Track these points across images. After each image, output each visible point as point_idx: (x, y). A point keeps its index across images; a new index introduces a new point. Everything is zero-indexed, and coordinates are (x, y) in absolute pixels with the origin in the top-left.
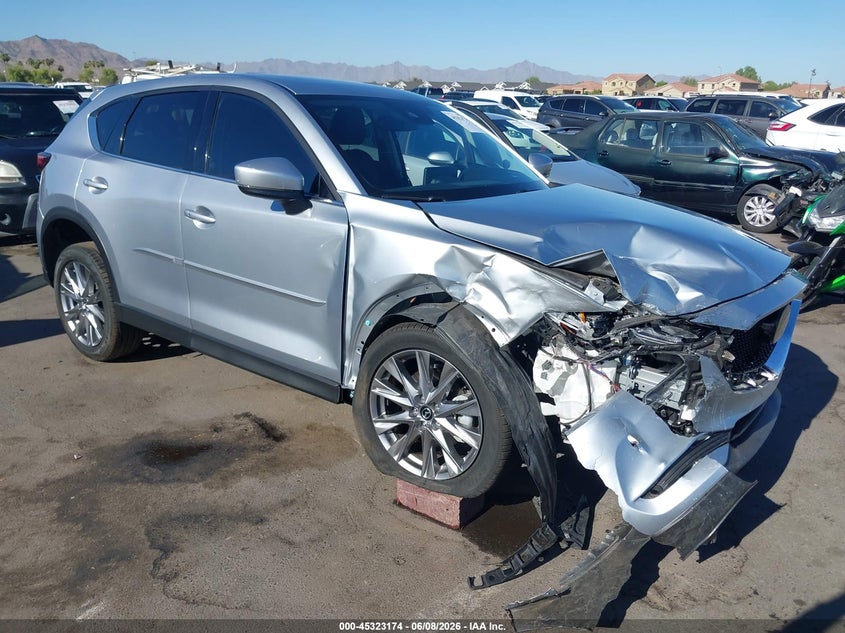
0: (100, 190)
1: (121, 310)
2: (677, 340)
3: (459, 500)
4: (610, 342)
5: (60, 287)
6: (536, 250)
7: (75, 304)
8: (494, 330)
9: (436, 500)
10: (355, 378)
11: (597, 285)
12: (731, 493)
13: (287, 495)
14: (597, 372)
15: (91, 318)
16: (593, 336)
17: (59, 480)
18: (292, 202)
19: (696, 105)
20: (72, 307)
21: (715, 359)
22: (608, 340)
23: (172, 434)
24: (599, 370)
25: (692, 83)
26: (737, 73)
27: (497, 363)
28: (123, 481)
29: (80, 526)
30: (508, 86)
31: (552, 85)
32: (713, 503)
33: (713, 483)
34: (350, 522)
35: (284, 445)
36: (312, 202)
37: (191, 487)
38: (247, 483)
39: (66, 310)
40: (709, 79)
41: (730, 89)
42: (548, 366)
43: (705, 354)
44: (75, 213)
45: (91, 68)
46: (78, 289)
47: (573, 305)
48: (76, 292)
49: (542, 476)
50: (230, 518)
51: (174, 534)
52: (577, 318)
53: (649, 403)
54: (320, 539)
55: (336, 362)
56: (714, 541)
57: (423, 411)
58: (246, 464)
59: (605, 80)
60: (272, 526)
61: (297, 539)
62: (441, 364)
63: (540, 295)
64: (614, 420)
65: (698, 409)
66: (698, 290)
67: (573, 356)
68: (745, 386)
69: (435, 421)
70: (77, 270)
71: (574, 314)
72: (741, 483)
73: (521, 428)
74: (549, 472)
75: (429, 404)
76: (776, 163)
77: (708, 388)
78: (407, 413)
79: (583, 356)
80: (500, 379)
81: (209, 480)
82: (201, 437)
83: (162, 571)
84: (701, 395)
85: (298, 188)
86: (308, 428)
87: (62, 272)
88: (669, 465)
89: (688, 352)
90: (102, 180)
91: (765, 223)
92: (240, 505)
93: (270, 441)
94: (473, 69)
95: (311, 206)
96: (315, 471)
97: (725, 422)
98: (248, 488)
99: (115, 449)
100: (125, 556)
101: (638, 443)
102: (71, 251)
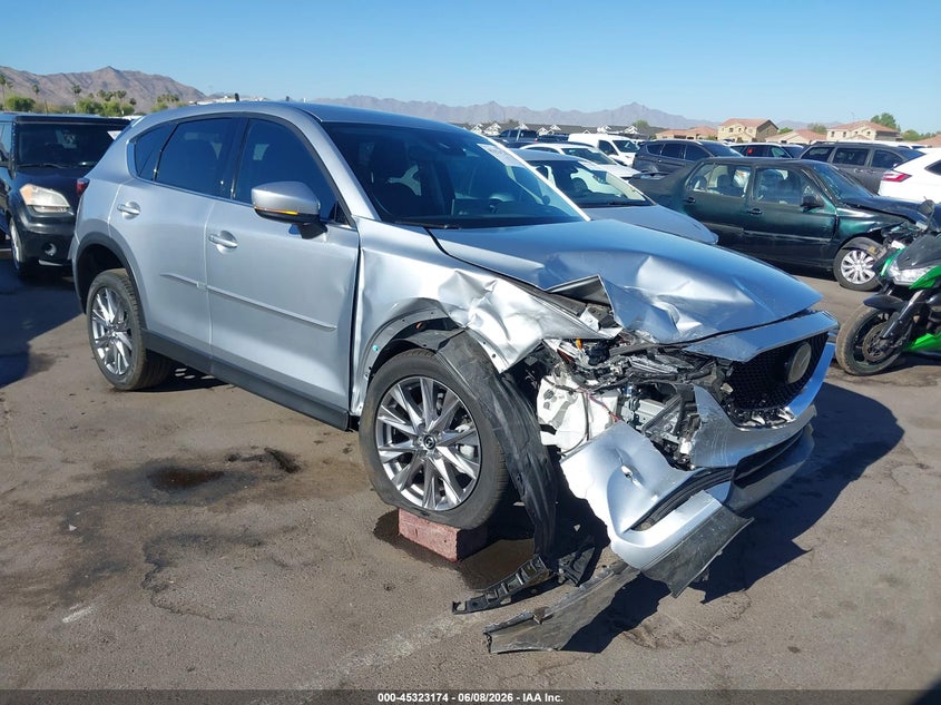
0: (133, 215)
1: (148, 336)
2: (673, 370)
3: (456, 531)
4: (610, 371)
5: (92, 314)
6: (536, 275)
7: (106, 331)
8: (494, 356)
9: (435, 531)
10: (362, 404)
11: (593, 312)
12: (724, 527)
13: (290, 522)
14: (597, 402)
15: (119, 346)
16: (590, 364)
17: (67, 498)
18: (308, 226)
19: (812, 153)
20: (103, 334)
21: (712, 390)
22: (607, 370)
23: (185, 460)
24: (599, 399)
25: (822, 130)
26: (872, 121)
27: (496, 391)
28: (130, 501)
29: (81, 539)
30: (612, 129)
31: (661, 130)
32: (705, 538)
33: (705, 517)
34: (348, 550)
35: (296, 476)
36: (327, 226)
37: (196, 510)
38: (252, 509)
39: (96, 336)
40: (840, 127)
41: (863, 138)
42: (550, 394)
43: (701, 385)
44: (108, 237)
45: (165, 102)
46: (109, 315)
47: (569, 331)
48: (107, 319)
49: (537, 507)
50: (228, 540)
51: (171, 551)
52: (574, 345)
53: (649, 436)
54: (314, 563)
55: (344, 387)
56: (706, 578)
57: (426, 440)
58: (254, 492)
59: (723, 125)
60: (269, 549)
61: (291, 562)
62: (444, 392)
63: (538, 320)
64: (610, 451)
65: (694, 441)
66: (698, 320)
67: (574, 386)
68: (754, 424)
69: (437, 451)
70: (108, 297)
71: (571, 341)
72: (736, 519)
73: (517, 456)
74: (545, 503)
75: (431, 432)
76: (877, 215)
77: (703, 419)
78: (411, 441)
79: (583, 385)
80: (497, 406)
81: (214, 505)
82: (214, 465)
83: (153, 583)
84: (697, 428)
85: (315, 213)
86: (324, 462)
87: (94, 297)
88: (661, 498)
89: (683, 382)
90: (135, 206)
91: (864, 280)
92: (241, 528)
93: (282, 472)
94: (575, 111)
95: (326, 230)
96: (323, 501)
97: (727, 458)
98: (253, 513)
99: (127, 472)
100: (119, 568)
101: (631, 474)
102: (104, 277)
